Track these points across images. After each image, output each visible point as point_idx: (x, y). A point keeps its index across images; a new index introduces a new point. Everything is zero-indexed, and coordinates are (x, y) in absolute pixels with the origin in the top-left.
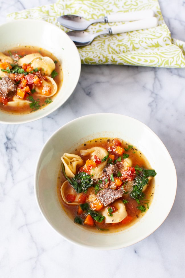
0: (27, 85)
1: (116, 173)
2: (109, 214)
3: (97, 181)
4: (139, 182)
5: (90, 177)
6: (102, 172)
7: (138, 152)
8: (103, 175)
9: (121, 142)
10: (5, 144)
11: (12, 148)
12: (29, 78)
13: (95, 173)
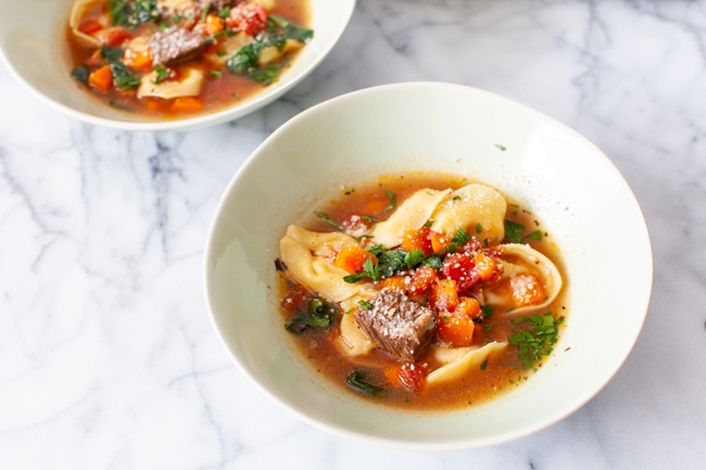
2: (154, 79)
10: (150, 160)
11: (169, 171)
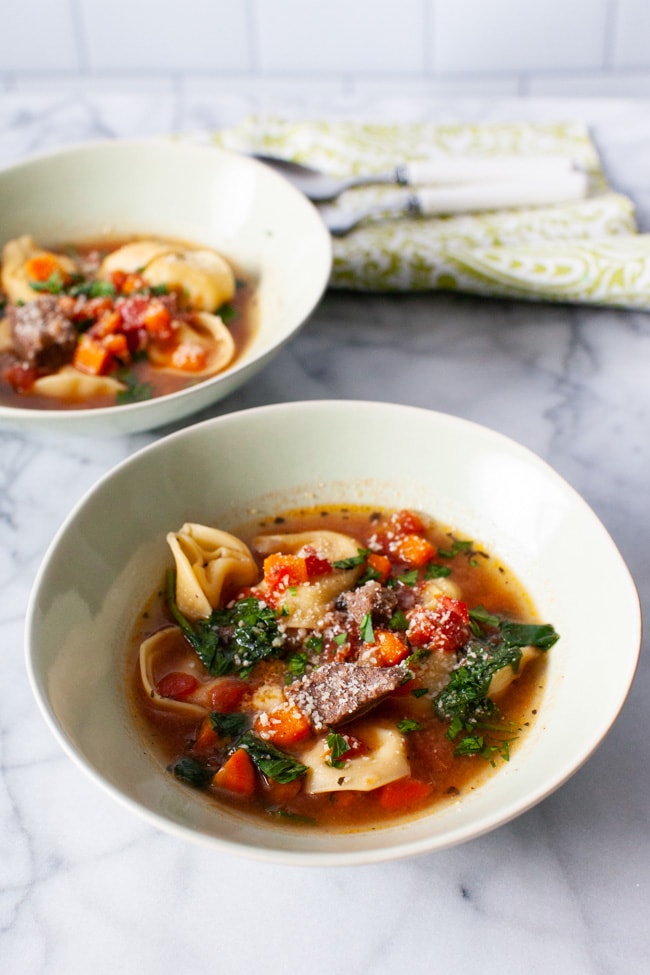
0: (117, 330)
1: (386, 612)
2: (328, 758)
3: (302, 639)
4: (479, 658)
5: (272, 616)
6: (328, 606)
7: (490, 567)
8: (331, 618)
9: (426, 523)
12: (130, 310)
13: (296, 607)
